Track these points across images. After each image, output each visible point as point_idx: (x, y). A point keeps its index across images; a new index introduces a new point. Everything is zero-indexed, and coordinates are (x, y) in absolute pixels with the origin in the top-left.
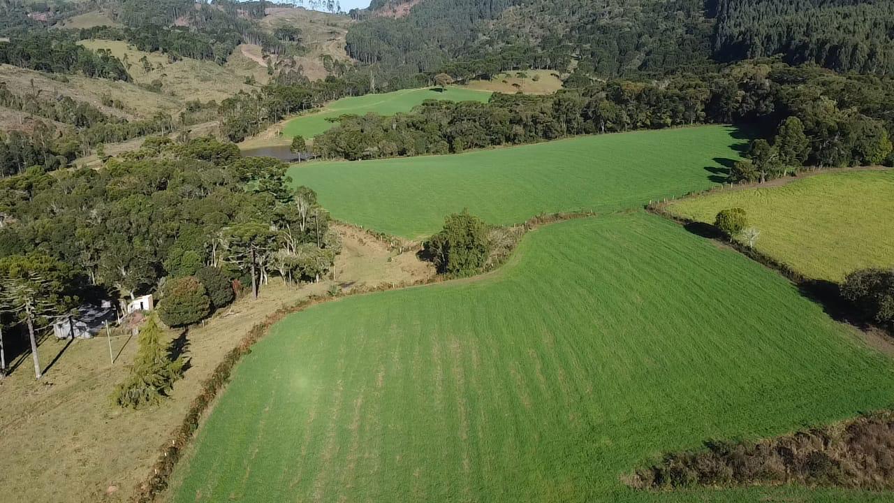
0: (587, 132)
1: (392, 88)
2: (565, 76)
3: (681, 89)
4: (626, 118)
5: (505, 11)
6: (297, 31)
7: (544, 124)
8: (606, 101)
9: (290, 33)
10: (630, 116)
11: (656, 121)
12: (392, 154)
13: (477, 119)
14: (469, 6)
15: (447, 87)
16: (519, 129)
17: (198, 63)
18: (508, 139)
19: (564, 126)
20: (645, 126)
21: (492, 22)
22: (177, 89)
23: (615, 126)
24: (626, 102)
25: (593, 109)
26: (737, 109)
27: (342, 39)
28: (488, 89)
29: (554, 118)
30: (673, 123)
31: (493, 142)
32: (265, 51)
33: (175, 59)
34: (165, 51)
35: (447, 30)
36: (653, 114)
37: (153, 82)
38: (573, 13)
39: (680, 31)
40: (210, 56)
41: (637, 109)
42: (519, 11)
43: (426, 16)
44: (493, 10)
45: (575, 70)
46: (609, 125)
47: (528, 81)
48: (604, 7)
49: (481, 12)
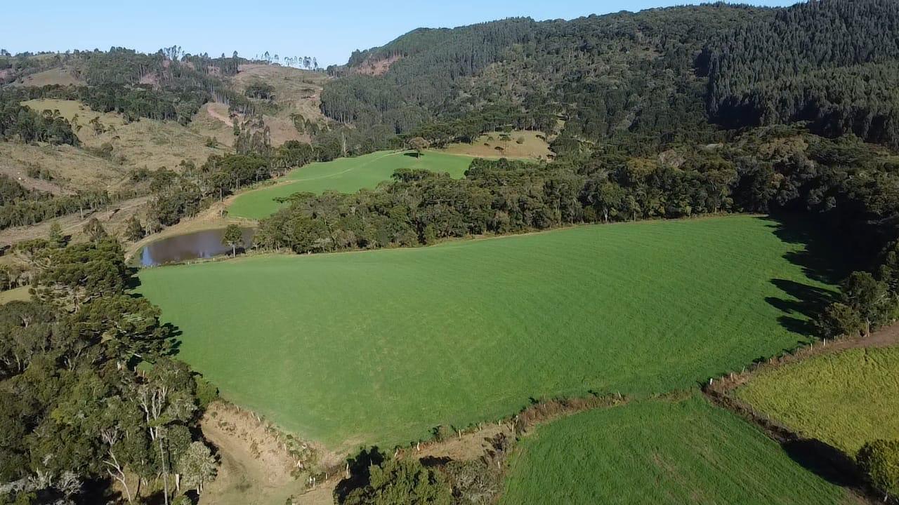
0: (587, 221)
1: (367, 150)
2: (553, 137)
3: (701, 169)
4: (634, 205)
5: (486, 68)
6: (270, 89)
7: (534, 211)
8: (609, 183)
9: (261, 91)
10: (640, 202)
11: (672, 209)
12: (349, 245)
13: (453, 203)
14: (450, 63)
15: (423, 151)
16: (503, 216)
17: (156, 124)
18: (490, 227)
19: (558, 212)
20: (658, 214)
21: (473, 79)
22: (128, 153)
23: (621, 214)
24: (634, 185)
25: (593, 193)
26: (775, 196)
27: (316, 97)
28: (469, 154)
29: (545, 203)
30: (693, 211)
31: (472, 230)
32: (233, 110)
33: (131, 120)
34: (121, 110)
35: (426, 87)
36: (668, 200)
37: (103, 145)
38: (557, 70)
39: (670, 89)
40: (173, 115)
41: (647, 194)
42: (501, 68)
43: (405, 73)
44: (474, 66)
45: (562, 131)
46: (614, 212)
47: (513, 143)
48: (589, 65)
49: (461, 68)
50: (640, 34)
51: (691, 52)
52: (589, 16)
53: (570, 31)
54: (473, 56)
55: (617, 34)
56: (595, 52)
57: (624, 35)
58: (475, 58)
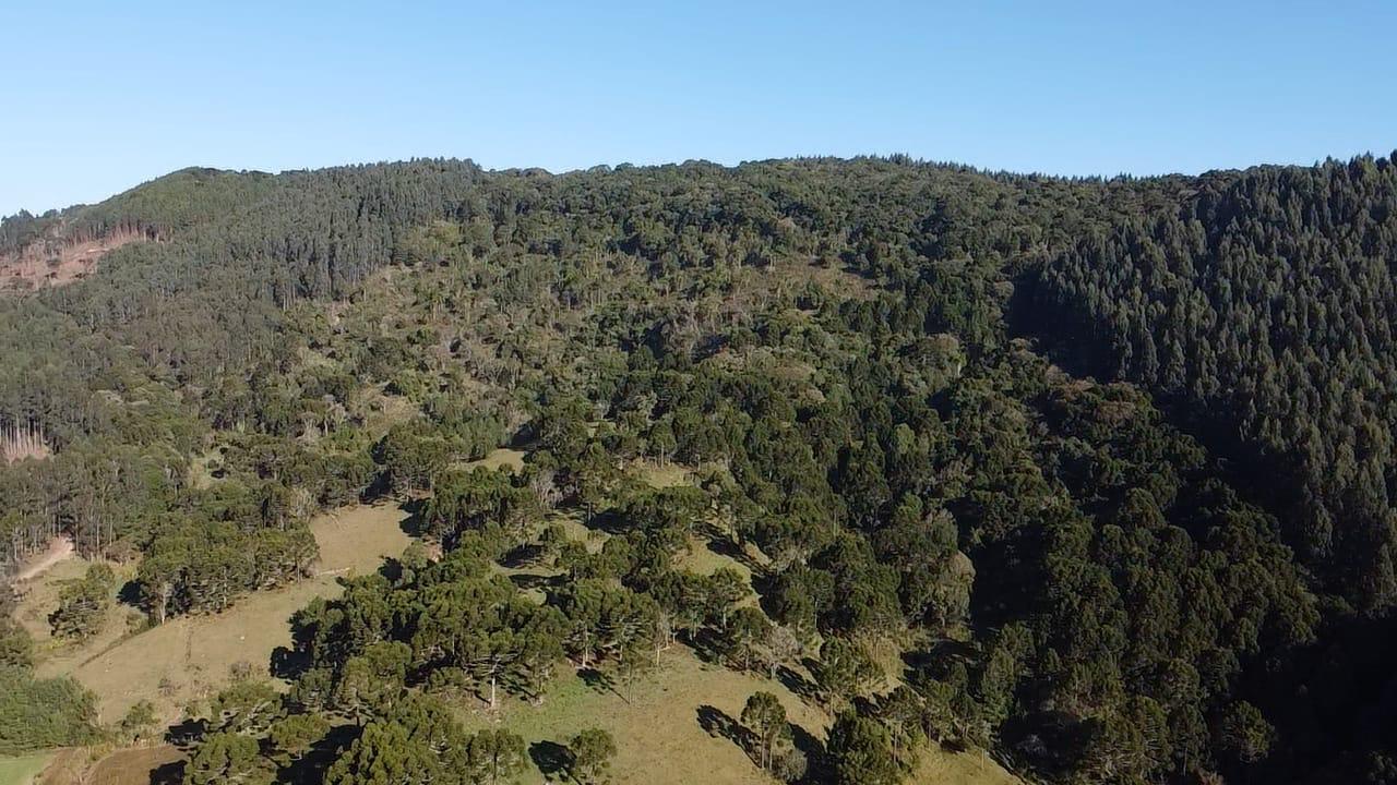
5: (370, 280)
14: (269, 260)
21: (336, 308)
35: (202, 329)
38: (574, 302)
42: (410, 282)
43: (141, 287)
44: (337, 275)
48: (664, 293)
49: (302, 278)
50: (789, 222)
51: (979, 284)
52: (618, 168)
53: (580, 200)
54: (333, 248)
55: (720, 216)
56: (669, 259)
57: (740, 220)
58: (339, 251)
